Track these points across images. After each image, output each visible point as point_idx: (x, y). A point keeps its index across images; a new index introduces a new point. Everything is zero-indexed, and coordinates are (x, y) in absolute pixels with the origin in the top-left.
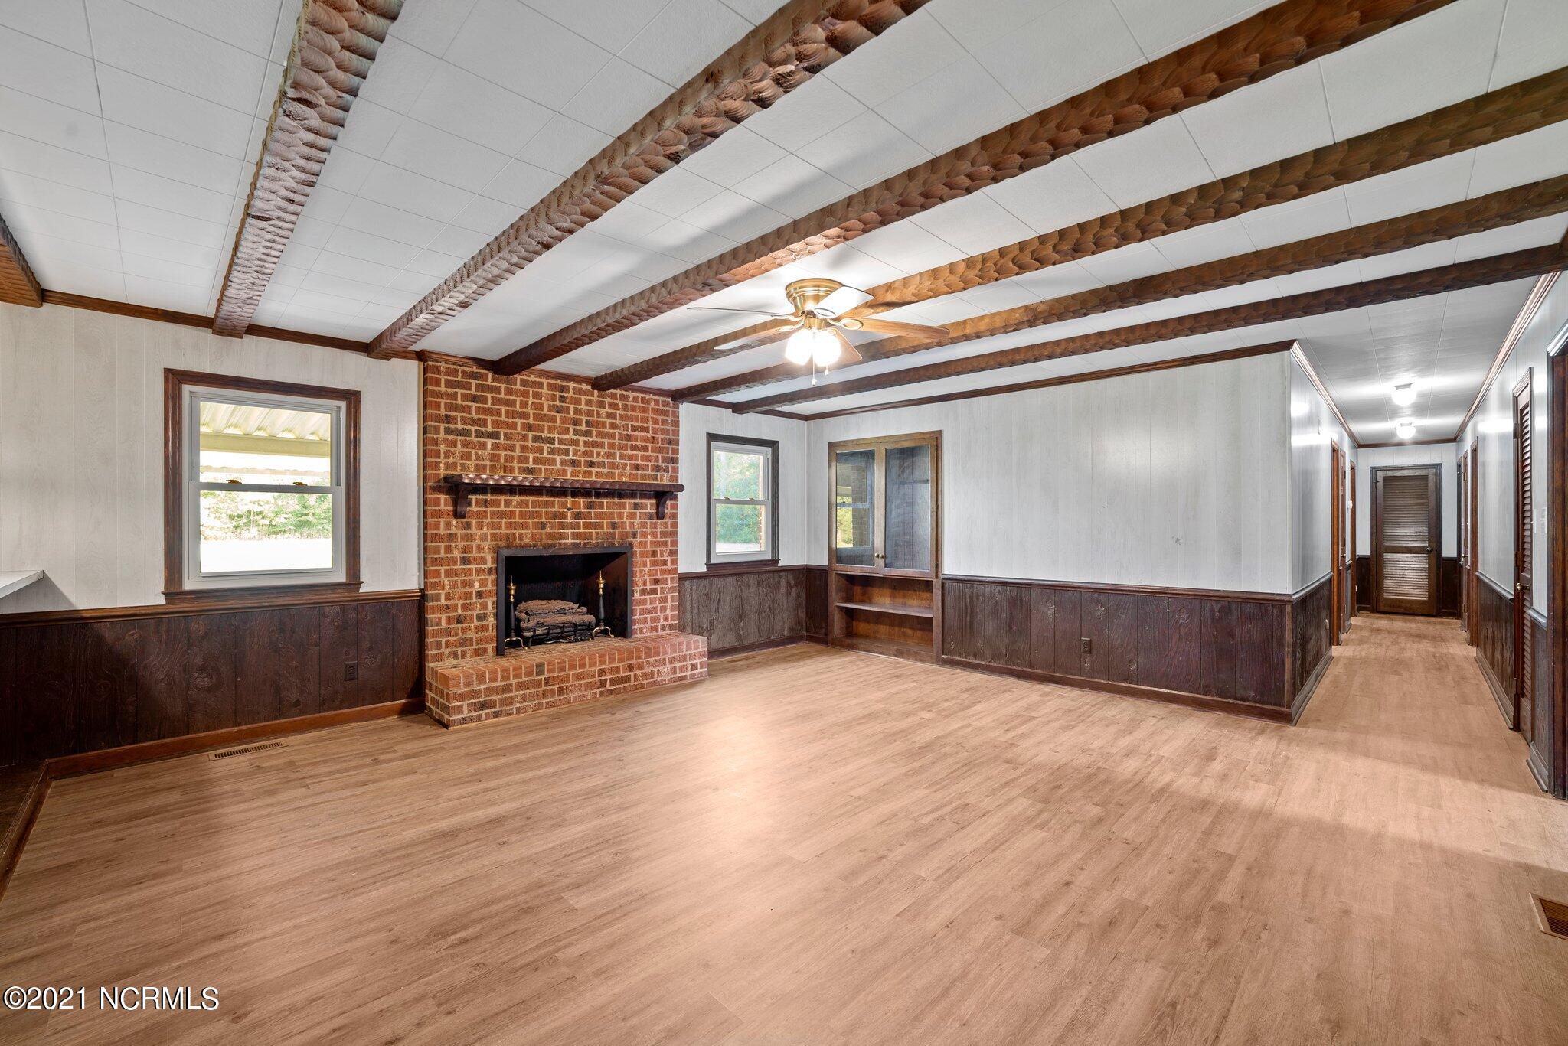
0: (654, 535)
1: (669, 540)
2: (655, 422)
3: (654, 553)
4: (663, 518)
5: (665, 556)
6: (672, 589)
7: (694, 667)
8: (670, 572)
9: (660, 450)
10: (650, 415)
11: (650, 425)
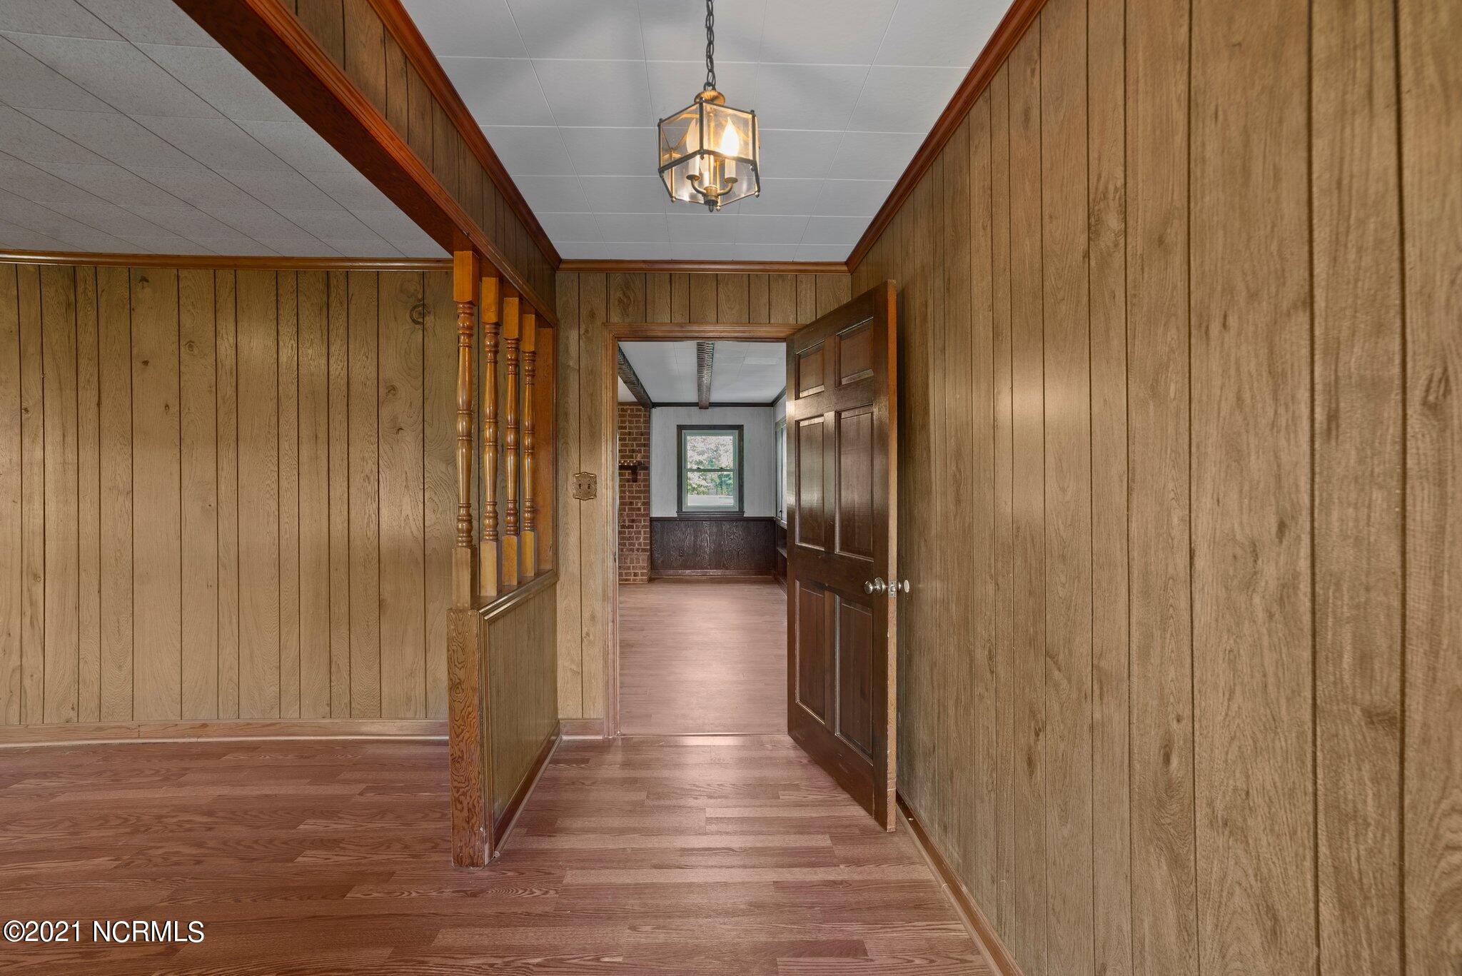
0: (630, 492)
1: (642, 495)
2: (630, 422)
3: (631, 503)
4: (636, 482)
5: (639, 504)
6: (644, 527)
7: (635, 575)
8: (643, 515)
9: (635, 439)
10: (627, 418)
11: (627, 424)
